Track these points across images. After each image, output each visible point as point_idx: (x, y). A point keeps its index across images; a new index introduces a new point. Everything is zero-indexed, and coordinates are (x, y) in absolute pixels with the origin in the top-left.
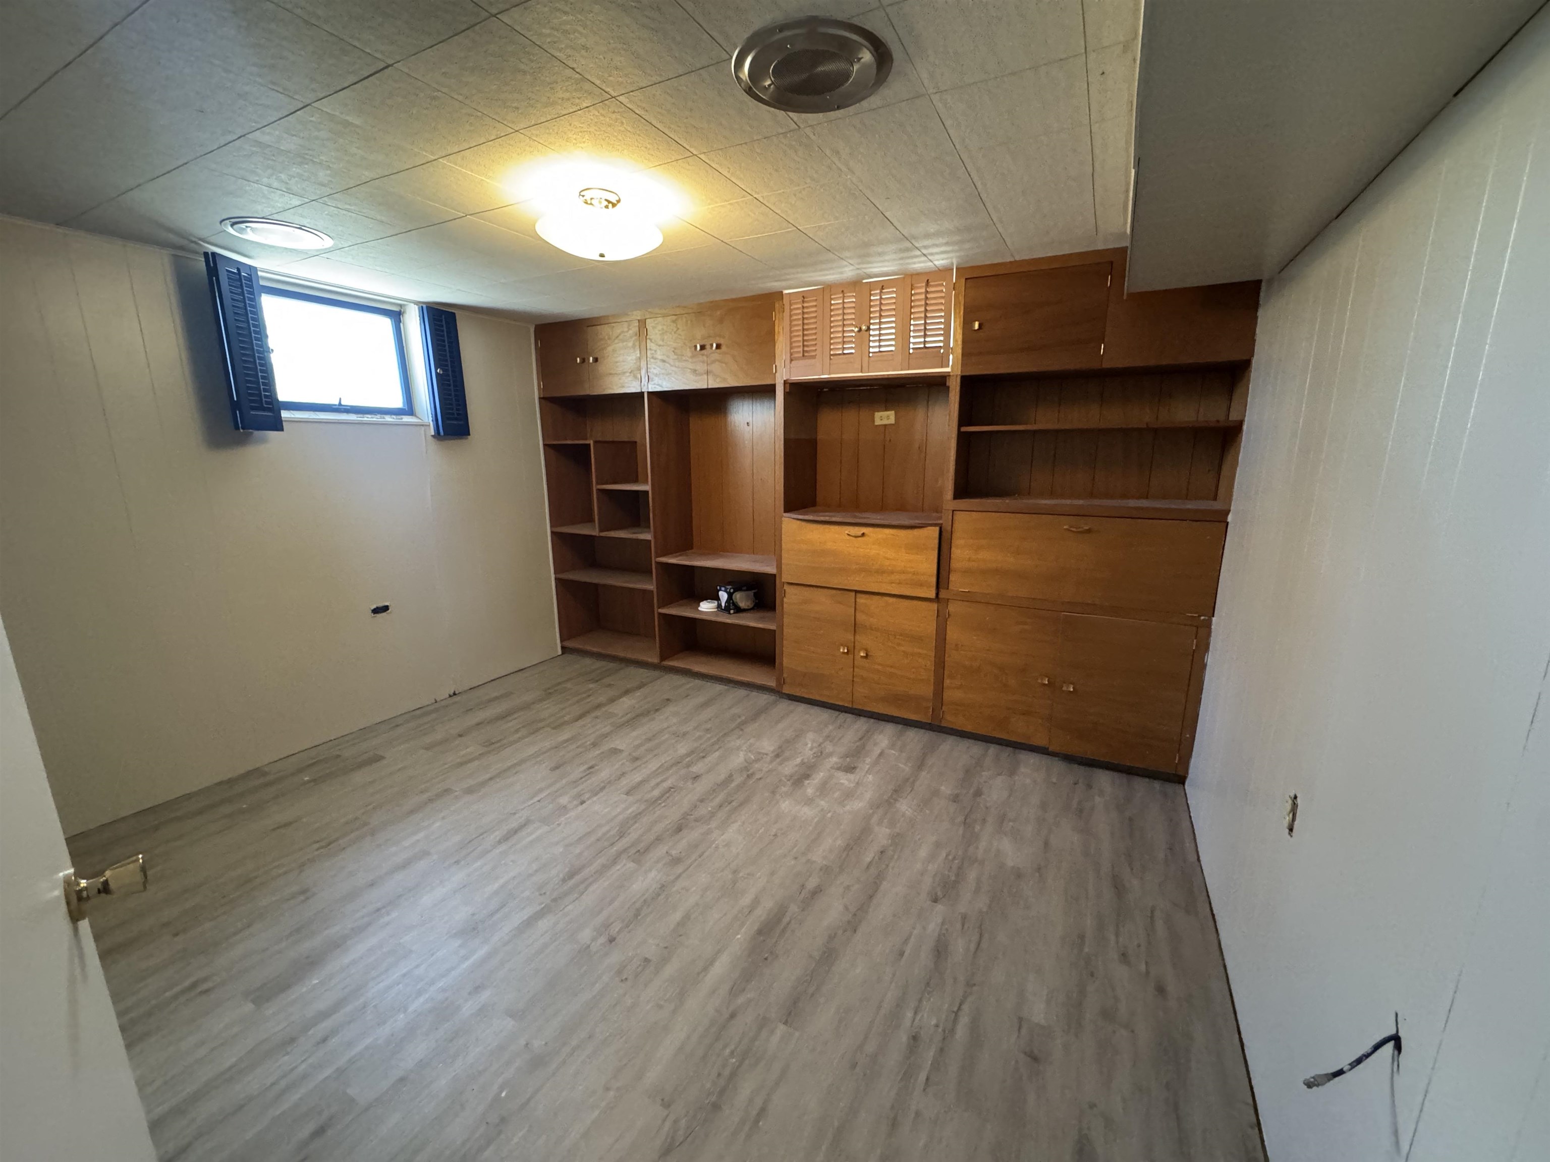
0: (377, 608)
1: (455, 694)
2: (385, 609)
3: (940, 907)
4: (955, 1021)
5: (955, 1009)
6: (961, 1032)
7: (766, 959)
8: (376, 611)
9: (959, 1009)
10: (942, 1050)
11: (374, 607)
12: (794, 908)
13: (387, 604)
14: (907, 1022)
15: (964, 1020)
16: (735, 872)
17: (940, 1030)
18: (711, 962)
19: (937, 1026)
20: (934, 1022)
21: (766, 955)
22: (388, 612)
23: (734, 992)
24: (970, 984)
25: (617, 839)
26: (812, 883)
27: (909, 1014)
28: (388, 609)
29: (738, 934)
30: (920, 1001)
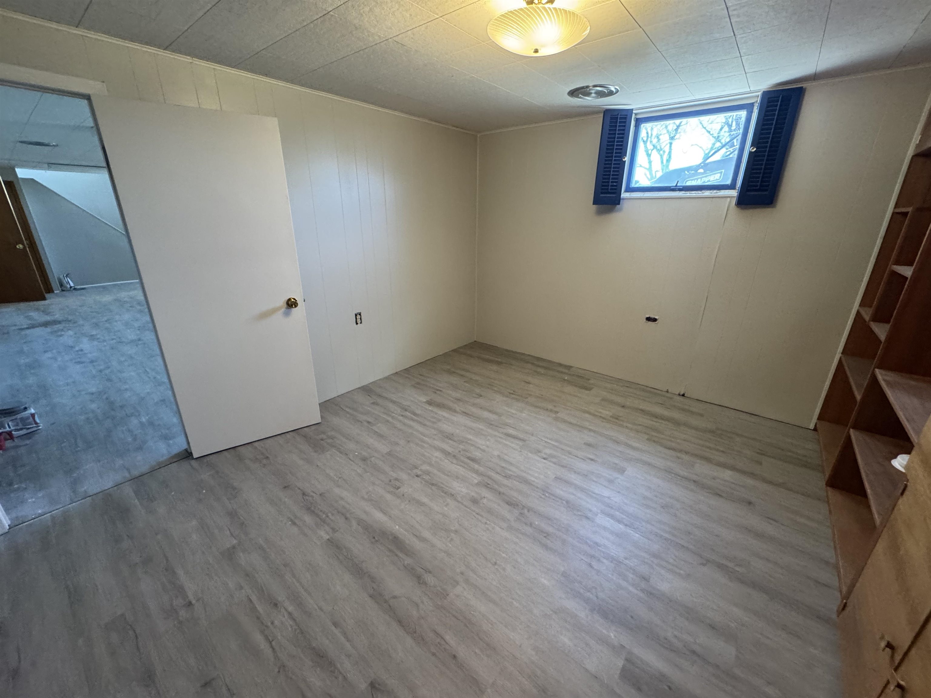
0: (649, 317)
1: (683, 395)
2: (655, 320)
3: (363, 686)
4: (266, 638)
5: (273, 643)
6: (258, 638)
7: (374, 538)
8: (649, 319)
9: (272, 647)
10: (258, 618)
11: (648, 316)
12: (408, 561)
13: (656, 317)
14: (287, 604)
15: (263, 645)
16: (456, 532)
17: (269, 624)
18: (384, 513)
19: (272, 623)
20: (276, 622)
21: (376, 538)
22: (655, 322)
23: (360, 522)
24: (283, 667)
25: (503, 475)
26: (430, 579)
27: (291, 609)
28: (656, 321)
29: (399, 526)
30: (294, 620)
